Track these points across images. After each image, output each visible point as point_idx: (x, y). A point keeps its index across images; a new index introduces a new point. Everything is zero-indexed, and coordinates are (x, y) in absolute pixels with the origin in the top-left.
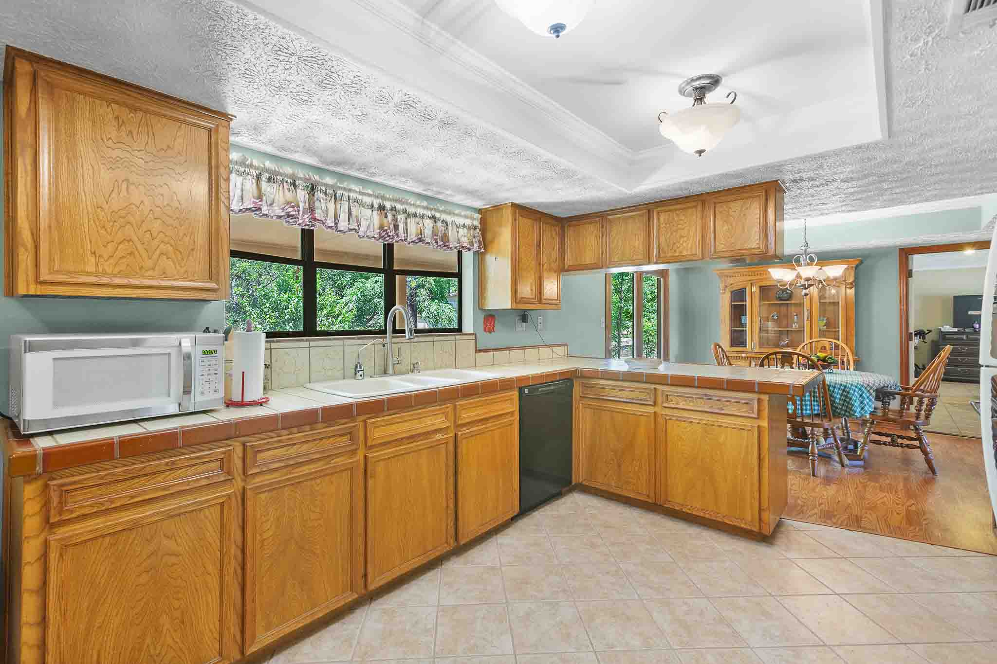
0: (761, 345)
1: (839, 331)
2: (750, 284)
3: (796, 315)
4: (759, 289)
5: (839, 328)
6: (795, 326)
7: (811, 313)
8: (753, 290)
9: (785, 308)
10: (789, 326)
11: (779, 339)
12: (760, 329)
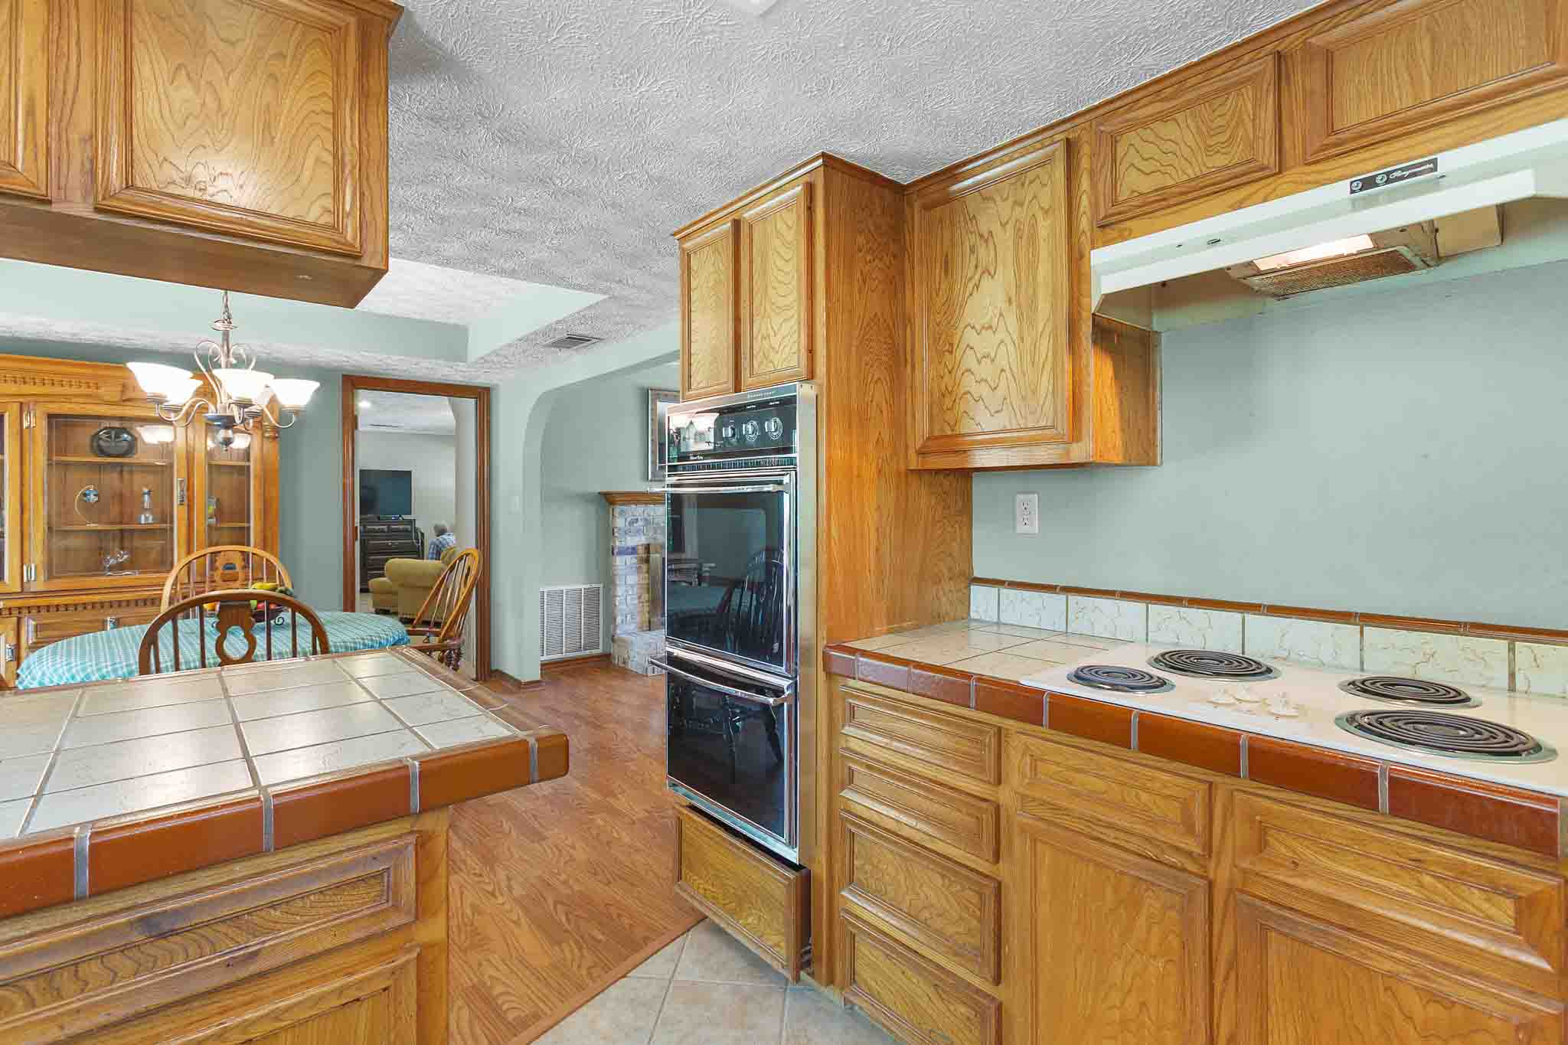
0: (51, 571)
1: (249, 528)
2: (16, 407)
3: (149, 493)
4: (45, 423)
5: (249, 522)
6: (146, 519)
7: (190, 487)
8: (25, 424)
9: (116, 475)
10: (126, 519)
11: (102, 551)
12: (50, 528)
